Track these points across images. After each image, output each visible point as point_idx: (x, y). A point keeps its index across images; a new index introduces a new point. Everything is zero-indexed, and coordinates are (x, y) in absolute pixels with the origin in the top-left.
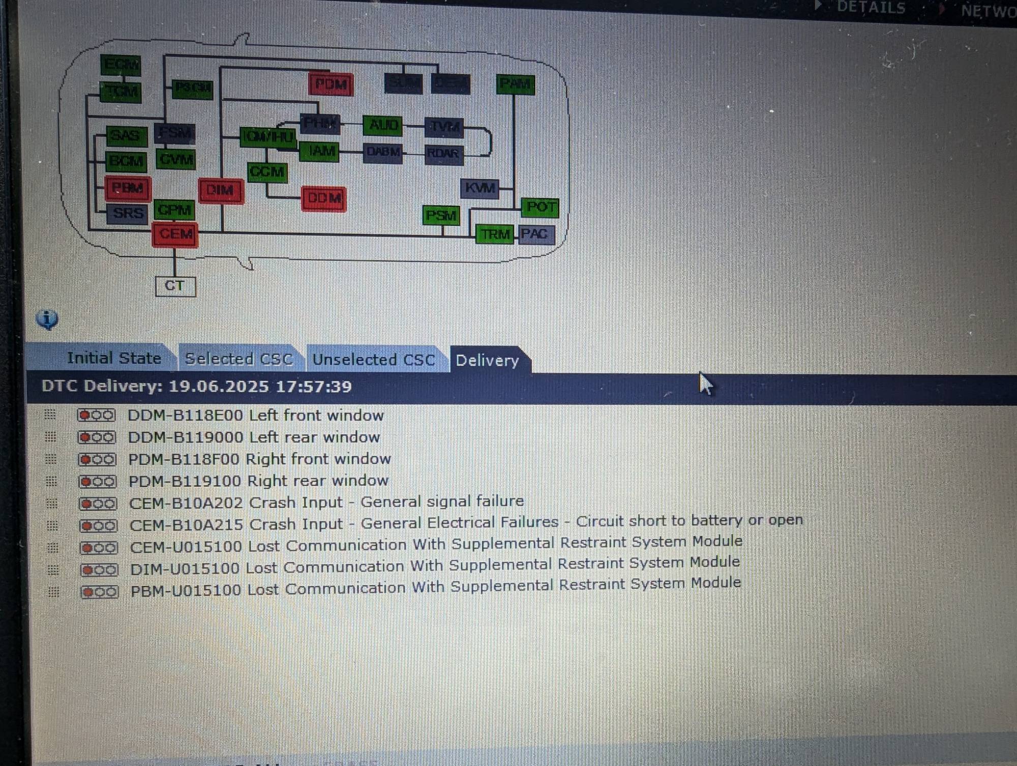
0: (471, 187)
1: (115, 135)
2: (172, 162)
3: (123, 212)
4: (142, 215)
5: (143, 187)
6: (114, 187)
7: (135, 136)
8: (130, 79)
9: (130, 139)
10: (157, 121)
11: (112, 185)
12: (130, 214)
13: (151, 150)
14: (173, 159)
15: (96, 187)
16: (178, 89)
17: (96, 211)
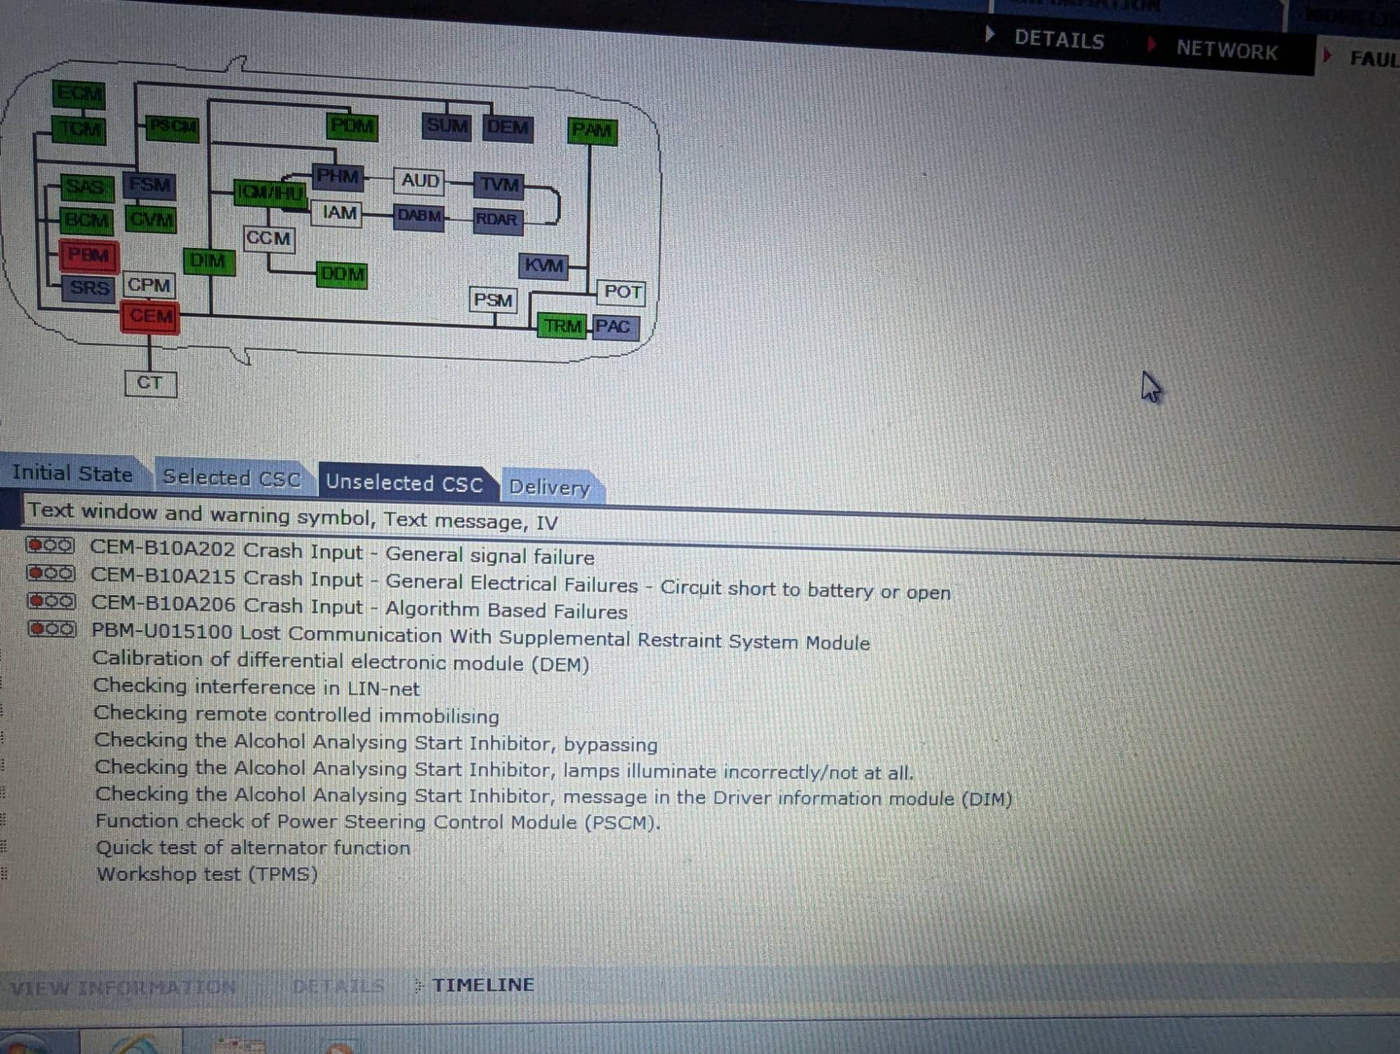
0: (532, 264)
1: (73, 186)
2: (146, 223)
3: (83, 286)
4: (108, 291)
5: (107, 256)
6: (71, 254)
7: (97, 187)
8: (90, 113)
9: (92, 192)
10: (127, 169)
11: (69, 252)
12: (92, 289)
13: (119, 208)
14: (147, 219)
15: (48, 254)
16: (153, 127)
17: (48, 285)
